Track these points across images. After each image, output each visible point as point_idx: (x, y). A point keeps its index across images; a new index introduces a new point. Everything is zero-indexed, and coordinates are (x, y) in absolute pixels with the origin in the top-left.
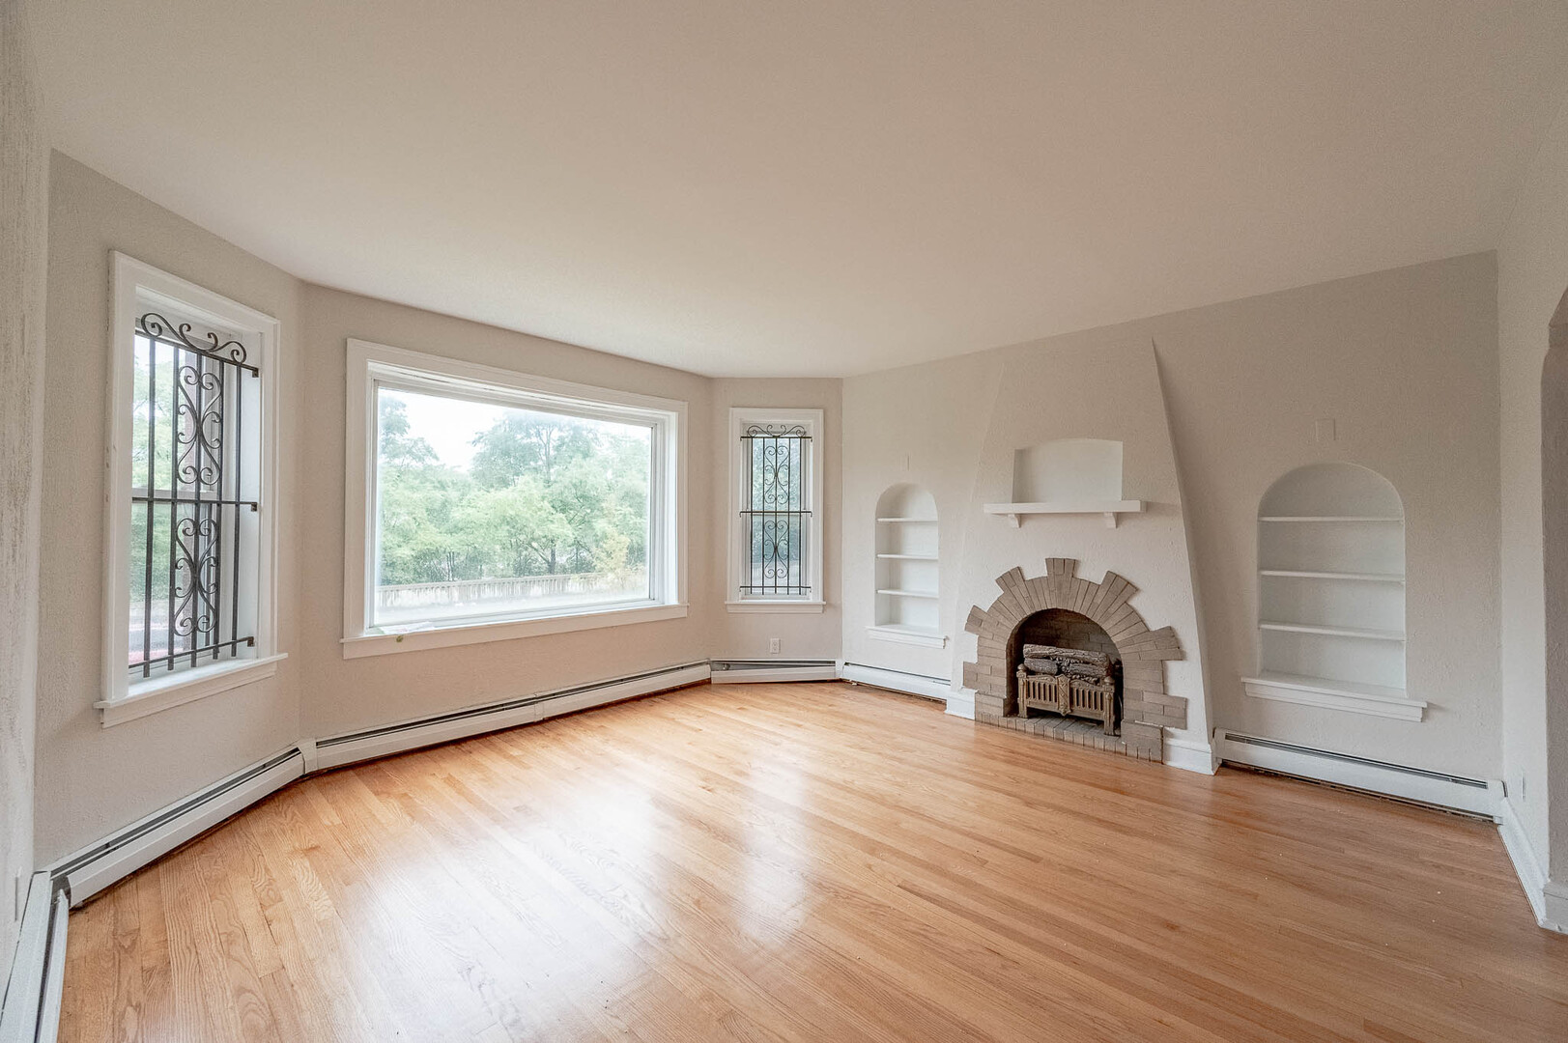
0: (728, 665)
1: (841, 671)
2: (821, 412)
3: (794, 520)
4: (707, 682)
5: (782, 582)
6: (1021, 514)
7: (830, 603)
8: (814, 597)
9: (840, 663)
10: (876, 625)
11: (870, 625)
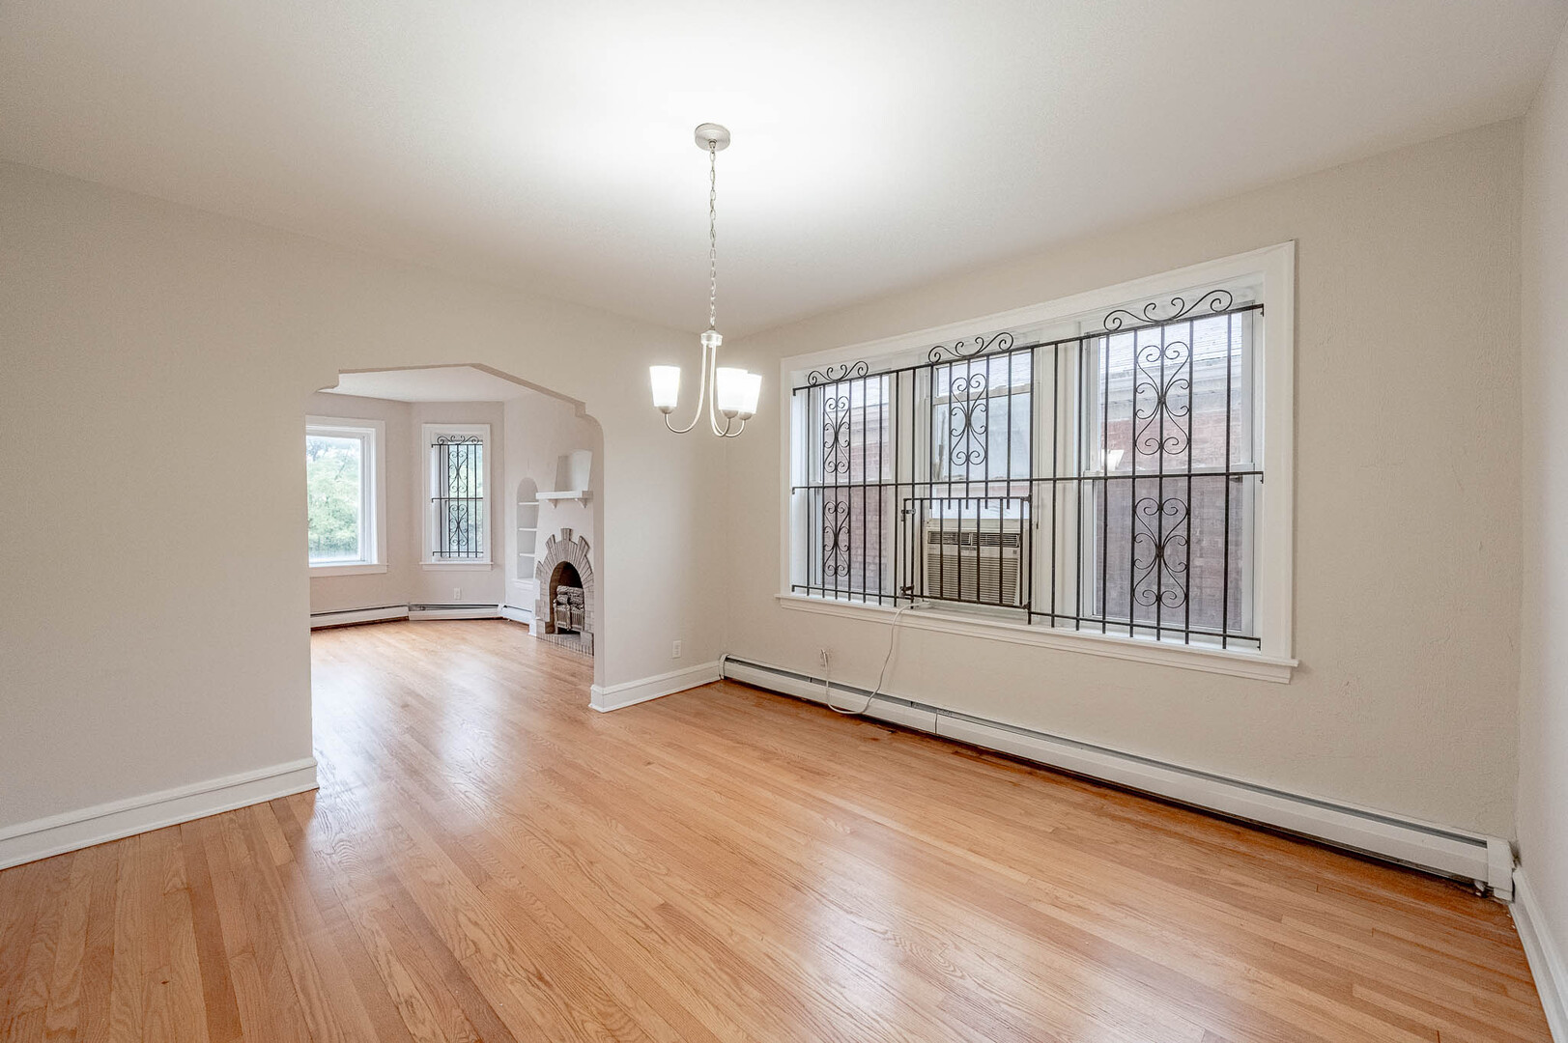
0: (423, 607)
1: (501, 612)
2: (488, 427)
3: (472, 504)
4: (405, 619)
5: (463, 548)
6: (556, 500)
7: (496, 563)
8: (485, 559)
9: (501, 605)
10: (519, 578)
11: (515, 579)
